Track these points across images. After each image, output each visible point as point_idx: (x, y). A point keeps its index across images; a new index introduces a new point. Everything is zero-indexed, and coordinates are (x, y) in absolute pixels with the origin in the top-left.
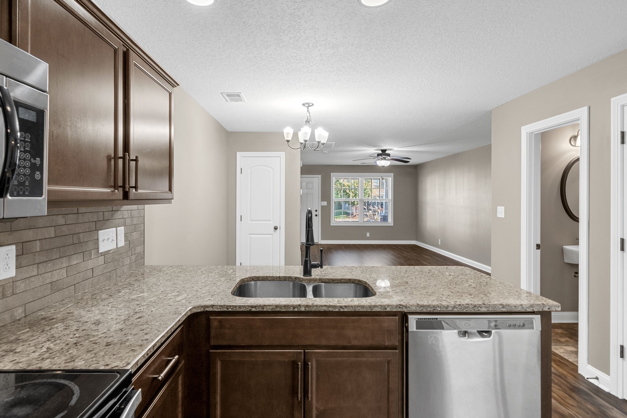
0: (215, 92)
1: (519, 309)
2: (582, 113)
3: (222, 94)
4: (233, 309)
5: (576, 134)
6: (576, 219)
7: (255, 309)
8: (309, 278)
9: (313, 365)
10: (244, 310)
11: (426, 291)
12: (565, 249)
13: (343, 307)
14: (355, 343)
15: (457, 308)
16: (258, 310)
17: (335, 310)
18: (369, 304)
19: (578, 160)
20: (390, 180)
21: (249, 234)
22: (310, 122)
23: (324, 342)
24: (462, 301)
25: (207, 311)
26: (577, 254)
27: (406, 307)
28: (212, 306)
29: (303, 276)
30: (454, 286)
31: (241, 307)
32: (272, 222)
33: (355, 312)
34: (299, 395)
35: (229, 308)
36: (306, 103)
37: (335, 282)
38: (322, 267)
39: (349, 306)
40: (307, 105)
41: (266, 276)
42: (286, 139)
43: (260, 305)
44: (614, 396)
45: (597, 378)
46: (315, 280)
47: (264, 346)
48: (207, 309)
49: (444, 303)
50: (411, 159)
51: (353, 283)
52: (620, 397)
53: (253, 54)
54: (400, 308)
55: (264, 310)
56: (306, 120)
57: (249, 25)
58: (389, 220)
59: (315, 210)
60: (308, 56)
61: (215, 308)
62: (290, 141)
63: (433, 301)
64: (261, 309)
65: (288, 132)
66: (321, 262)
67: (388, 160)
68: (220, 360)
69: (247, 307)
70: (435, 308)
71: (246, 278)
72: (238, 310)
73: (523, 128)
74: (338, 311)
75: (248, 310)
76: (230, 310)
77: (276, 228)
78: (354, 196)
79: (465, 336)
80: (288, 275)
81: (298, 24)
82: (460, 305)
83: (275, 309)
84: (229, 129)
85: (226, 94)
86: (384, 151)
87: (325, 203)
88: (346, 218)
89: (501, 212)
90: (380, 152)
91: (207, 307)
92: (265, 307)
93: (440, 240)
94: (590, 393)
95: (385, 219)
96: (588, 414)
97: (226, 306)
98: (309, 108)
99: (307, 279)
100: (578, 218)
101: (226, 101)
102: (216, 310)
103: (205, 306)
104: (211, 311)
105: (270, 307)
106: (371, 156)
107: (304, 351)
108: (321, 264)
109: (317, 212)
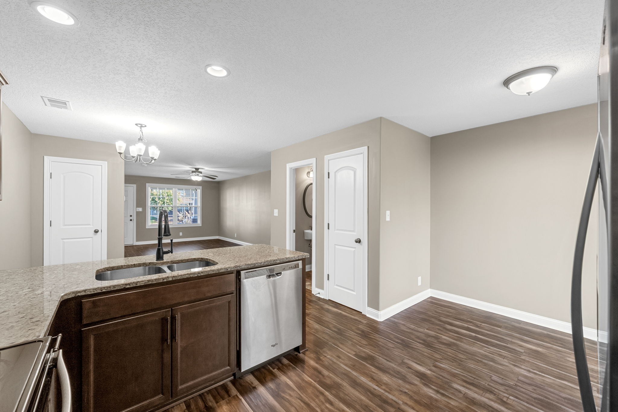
0: (33, 93)
1: (294, 259)
2: (313, 161)
3: (43, 98)
4: (107, 289)
5: (310, 171)
6: (311, 217)
7: (129, 286)
8: (162, 261)
9: (178, 317)
10: (118, 289)
11: (247, 258)
12: (305, 232)
13: (200, 273)
14: (209, 295)
15: (266, 263)
16: (132, 286)
17: (194, 276)
18: (217, 268)
19: (311, 184)
20: (199, 191)
21: (62, 239)
22: (143, 140)
23: (186, 299)
24: (268, 259)
25: (79, 296)
26: (311, 234)
27: (239, 267)
28: (85, 291)
29: (156, 261)
30: (261, 253)
31: (115, 287)
32: (92, 226)
33: (208, 275)
34: (169, 340)
35: (103, 289)
36: (139, 124)
37: (184, 262)
38: (172, 252)
39: (204, 272)
40: (140, 126)
41: (121, 266)
42: (118, 151)
43: (134, 282)
44: (325, 299)
45: (319, 293)
46: (167, 263)
47: (137, 313)
48: (79, 294)
49: (259, 261)
50: (218, 177)
51: (197, 260)
52: (327, 299)
53: (99, 75)
54: (236, 268)
55: (138, 285)
56: (139, 138)
57: (104, 53)
58: (198, 222)
59: (130, 215)
60: (154, 90)
61: (88, 292)
62: (122, 153)
63: (253, 261)
64: (134, 285)
65: (120, 146)
66: (171, 249)
67: (201, 176)
68: (93, 335)
69: (122, 286)
70: (255, 265)
71: (100, 269)
72: (113, 289)
73: (287, 165)
74: (197, 276)
75: (123, 288)
76: (104, 291)
77: (96, 232)
78: (163, 204)
79: (270, 278)
80: (142, 262)
81: (153, 67)
82: (267, 261)
83: (148, 282)
84: (33, 131)
85: (48, 99)
86: (197, 169)
87: (140, 209)
88: (154, 222)
89: (276, 213)
90: (194, 170)
91: (79, 292)
92: (139, 283)
93: (236, 234)
94: (317, 301)
95: (195, 221)
96: (317, 310)
97: (100, 288)
98: (142, 128)
99: (160, 263)
100: (312, 216)
101: (44, 105)
102: (89, 293)
103: (76, 292)
104: (83, 295)
105: (143, 282)
106: (187, 172)
107: (172, 309)
108: (171, 250)
109: (132, 217)
